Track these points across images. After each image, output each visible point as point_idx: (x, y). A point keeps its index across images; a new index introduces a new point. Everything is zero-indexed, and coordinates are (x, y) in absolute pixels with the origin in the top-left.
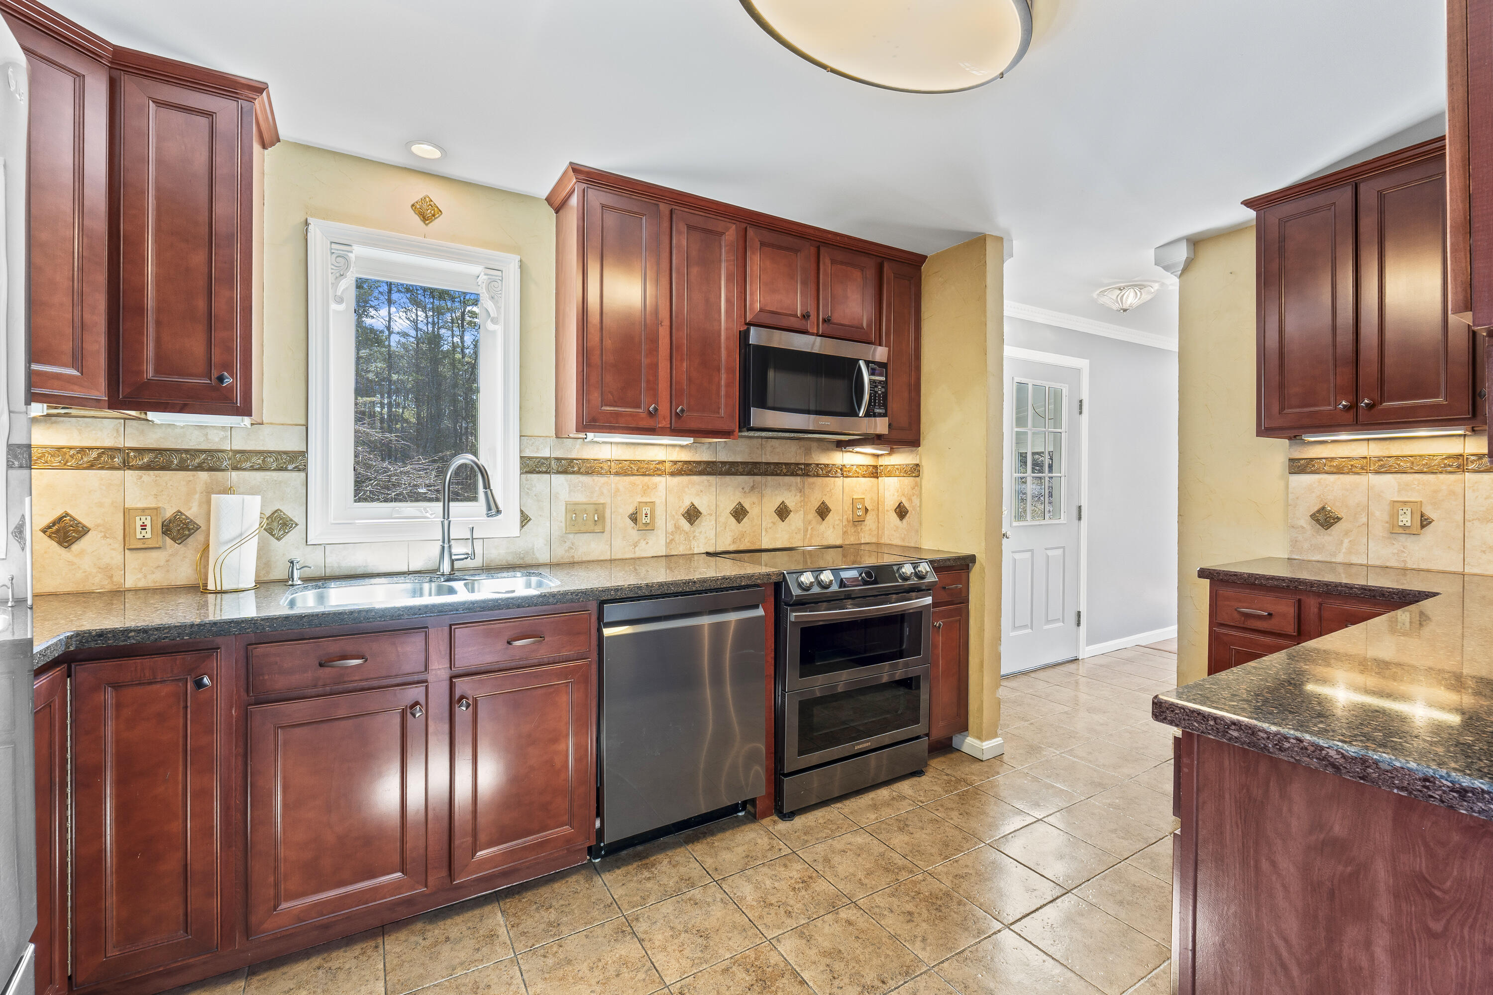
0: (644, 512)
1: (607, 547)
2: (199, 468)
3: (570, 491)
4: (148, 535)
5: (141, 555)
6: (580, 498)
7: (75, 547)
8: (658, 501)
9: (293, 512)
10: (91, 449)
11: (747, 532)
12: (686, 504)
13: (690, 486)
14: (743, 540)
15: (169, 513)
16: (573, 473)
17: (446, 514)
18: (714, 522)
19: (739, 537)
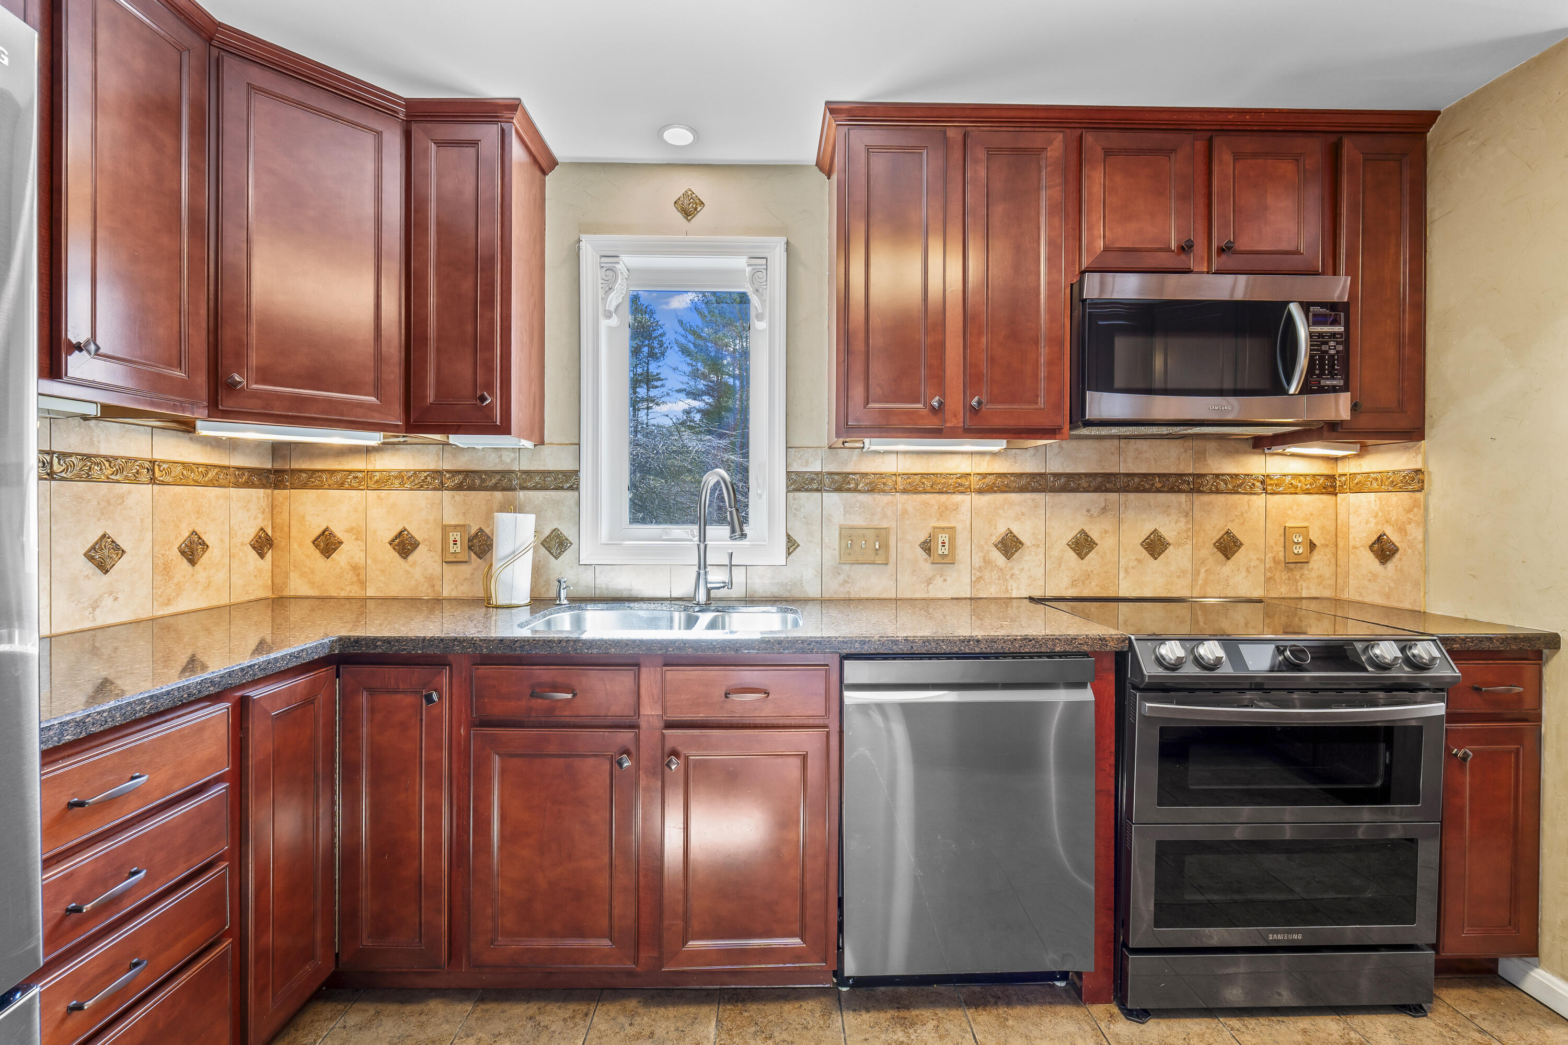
0: (940, 541)
1: (892, 582)
2: (494, 488)
3: (845, 512)
4: (458, 550)
5: (454, 567)
6: (858, 520)
7: (410, 558)
8: (959, 527)
9: (568, 531)
10: (421, 471)
11: (1095, 572)
12: (1001, 530)
13: (1006, 507)
14: (1087, 582)
15: (473, 530)
16: (849, 490)
17: (703, 537)
18: (1042, 556)
19: (1082, 578)
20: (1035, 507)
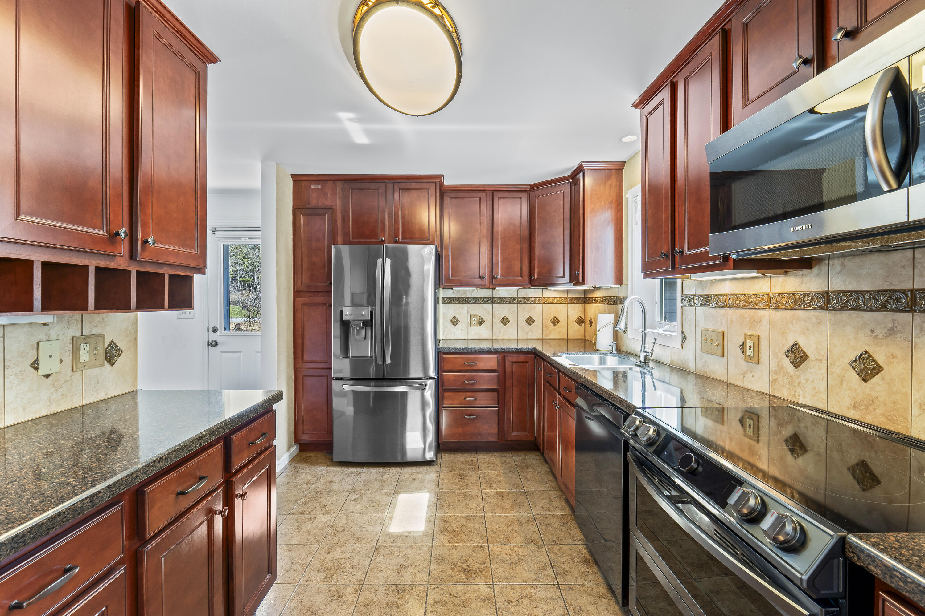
0: (748, 345)
3: (705, 320)
6: (710, 326)
8: (762, 336)
11: (880, 399)
12: (790, 341)
13: (795, 322)
18: (824, 371)
19: (865, 402)
20: (819, 323)
